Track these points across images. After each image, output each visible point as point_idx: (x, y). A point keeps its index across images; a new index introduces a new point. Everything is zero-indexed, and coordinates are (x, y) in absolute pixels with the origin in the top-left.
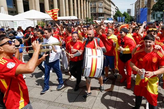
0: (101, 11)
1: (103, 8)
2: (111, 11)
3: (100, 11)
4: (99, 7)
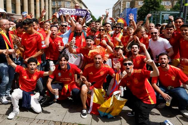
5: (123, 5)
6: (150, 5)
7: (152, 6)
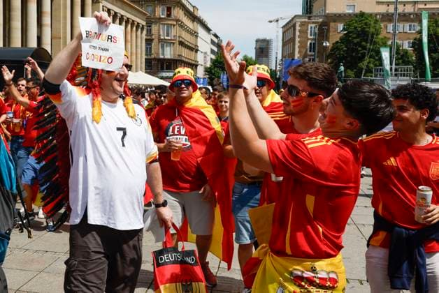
0: (169, 53)
1: (174, 43)
2: (197, 51)
3: (163, 54)
4: (160, 40)
5: (300, 31)
6: (354, 38)
7: (358, 40)
